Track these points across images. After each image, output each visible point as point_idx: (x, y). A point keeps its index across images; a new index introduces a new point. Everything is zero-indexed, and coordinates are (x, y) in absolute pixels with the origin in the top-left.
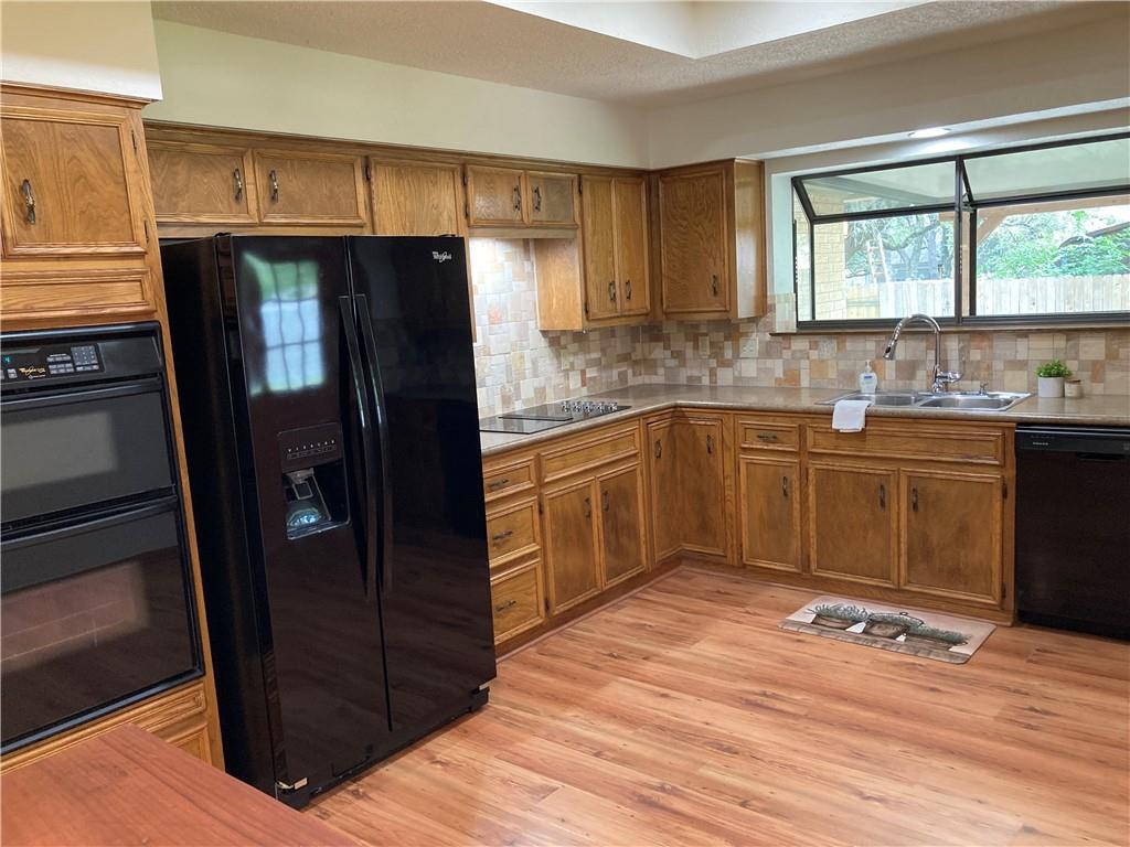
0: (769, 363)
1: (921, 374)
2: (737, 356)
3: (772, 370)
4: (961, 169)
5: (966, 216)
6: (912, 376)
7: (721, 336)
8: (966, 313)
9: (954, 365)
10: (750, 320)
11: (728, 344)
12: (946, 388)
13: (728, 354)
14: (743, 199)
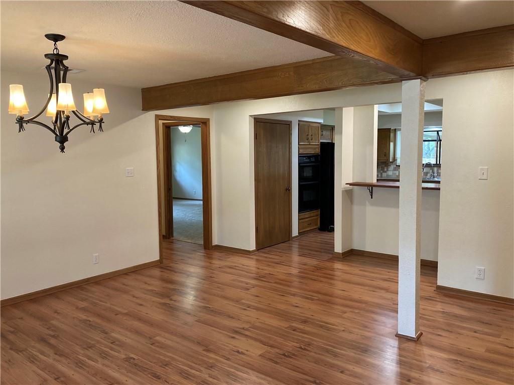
0: (395, 172)
1: (429, 175)
2: (387, 170)
3: (395, 174)
4: (438, 133)
5: (439, 143)
6: (427, 175)
7: (384, 166)
8: (438, 163)
9: (436, 173)
10: (391, 162)
11: (386, 167)
12: (434, 177)
13: (385, 170)
14: (392, 135)
